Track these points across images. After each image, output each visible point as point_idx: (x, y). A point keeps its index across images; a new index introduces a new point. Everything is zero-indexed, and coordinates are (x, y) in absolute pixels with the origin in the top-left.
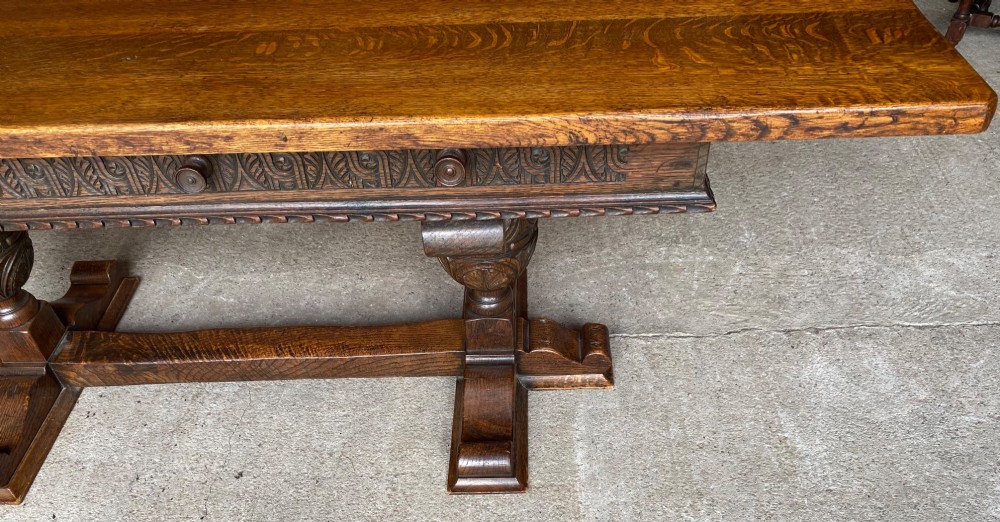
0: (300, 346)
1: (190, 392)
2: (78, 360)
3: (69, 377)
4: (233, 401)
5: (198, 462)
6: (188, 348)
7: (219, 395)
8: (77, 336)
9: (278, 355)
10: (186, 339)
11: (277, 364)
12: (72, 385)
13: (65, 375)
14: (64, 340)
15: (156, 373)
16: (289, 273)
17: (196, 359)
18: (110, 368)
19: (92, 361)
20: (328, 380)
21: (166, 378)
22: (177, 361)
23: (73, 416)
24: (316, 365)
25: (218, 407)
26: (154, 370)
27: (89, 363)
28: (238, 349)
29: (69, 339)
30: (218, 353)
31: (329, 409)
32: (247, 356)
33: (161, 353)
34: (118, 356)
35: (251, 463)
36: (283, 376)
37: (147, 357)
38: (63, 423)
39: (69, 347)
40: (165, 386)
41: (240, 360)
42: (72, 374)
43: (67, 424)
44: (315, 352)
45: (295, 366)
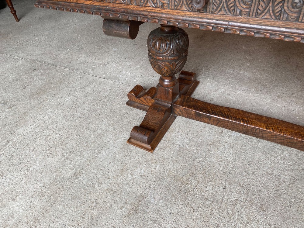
0: (278, 128)
1: (219, 131)
2: (183, 106)
3: (176, 111)
4: (236, 140)
5: (222, 162)
6: (226, 114)
7: (230, 136)
8: (183, 97)
9: (267, 129)
10: (225, 110)
11: (264, 132)
12: (175, 114)
13: (175, 110)
14: (178, 97)
15: (210, 119)
16: (258, 95)
17: (229, 119)
18: (193, 112)
19: (188, 107)
20: (280, 145)
21: (212, 122)
22: (220, 118)
23: (173, 125)
24: (282, 138)
25: (231, 140)
26: (210, 118)
27: (186, 108)
28: (248, 120)
29: (180, 97)
30: (239, 120)
31: (281, 159)
32: (252, 125)
33: (215, 112)
34: (198, 109)
35: (245, 171)
36: (263, 138)
37: (209, 113)
38: (170, 126)
39: (179, 100)
40: (208, 125)
41: (249, 125)
42: (178, 110)
43: (171, 127)
44: (285, 133)
45: (272, 136)
